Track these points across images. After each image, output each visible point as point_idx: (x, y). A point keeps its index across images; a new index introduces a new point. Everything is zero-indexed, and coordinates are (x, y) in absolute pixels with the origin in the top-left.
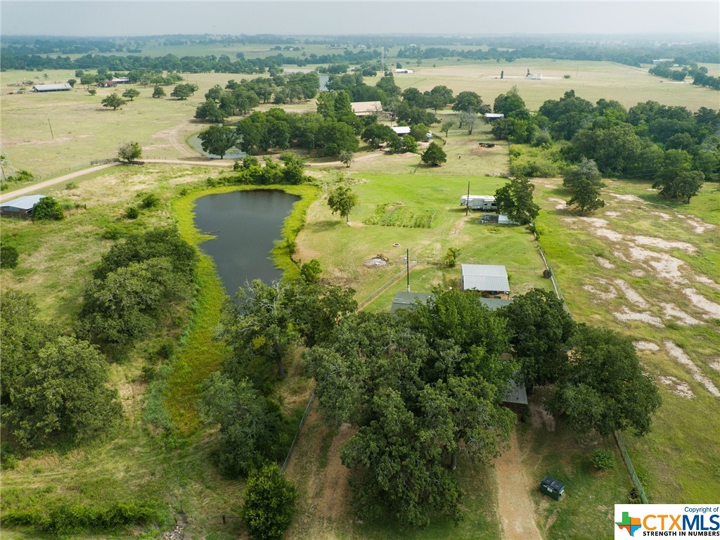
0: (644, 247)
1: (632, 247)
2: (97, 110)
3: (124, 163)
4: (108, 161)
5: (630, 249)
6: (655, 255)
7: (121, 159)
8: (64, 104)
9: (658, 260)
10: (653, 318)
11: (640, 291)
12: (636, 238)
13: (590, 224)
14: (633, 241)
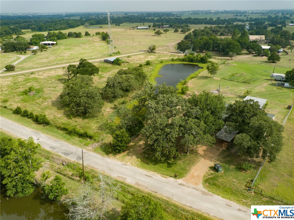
2: (153, 36)
3: (150, 52)
4: (145, 51)
7: (150, 51)
8: (143, 33)
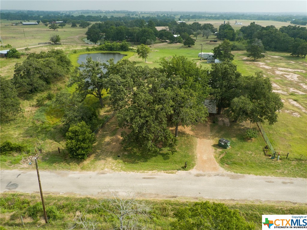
0: (281, 71)
1: (276, 71)
2: (47, 30)
3: (53, 44)
4: (46, 43)
5: (275, 71)
6: (287, 73)
9: (288, 75)
10: (284, 92)
11: (278, 84)
12: (278, 68)
13: (258, 64)
14: (277, 69)
